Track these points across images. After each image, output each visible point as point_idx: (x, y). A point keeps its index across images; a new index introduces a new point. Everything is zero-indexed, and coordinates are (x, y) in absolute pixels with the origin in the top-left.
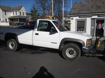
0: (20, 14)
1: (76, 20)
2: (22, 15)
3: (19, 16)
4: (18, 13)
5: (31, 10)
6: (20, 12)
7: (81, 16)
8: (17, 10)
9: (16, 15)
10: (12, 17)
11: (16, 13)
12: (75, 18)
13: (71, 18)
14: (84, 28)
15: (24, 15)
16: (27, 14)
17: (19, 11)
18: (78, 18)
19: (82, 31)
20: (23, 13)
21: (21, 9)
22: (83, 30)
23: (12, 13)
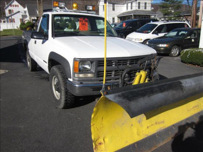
0: (139, 7)
2: (142, 8)
3: (136, 11)
4: (134, 4)
6: (139, 3)
9: (132, 8)
10: (123, 13)
11: (132, 5)
15: (145, 8)
16: (152, 5)
17: (138, 1)
20: (146, 3)
23: (126, 5)
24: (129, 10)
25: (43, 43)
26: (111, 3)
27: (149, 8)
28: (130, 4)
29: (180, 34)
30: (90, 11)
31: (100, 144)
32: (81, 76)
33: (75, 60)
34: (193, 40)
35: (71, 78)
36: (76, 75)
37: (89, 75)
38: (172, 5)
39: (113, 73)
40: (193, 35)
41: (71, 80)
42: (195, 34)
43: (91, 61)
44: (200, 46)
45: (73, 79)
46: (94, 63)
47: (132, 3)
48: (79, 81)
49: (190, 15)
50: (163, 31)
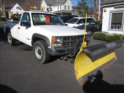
0: (65, 8)
1: (111, 12)
2: (67, 9)
3: (63, 10)
4: (62, 6)
5: (79, 2)
6: (65, 6)
7: (116, 6)
8: (61, 3)
9: (61, 9)
10: (56, 12)
11: (61, 7)
12: (109, 10)
13: (104, 9)
14: (121, 24)
15: (69, 9)
16: (73, 7)
17: (64, 5)
18: (112, 9)
19: (119, 29)
20: (69, 6)
21: (66, 2)
22: (120, 27)
23: (57, 7)
24: (60, 9)
25: (26, 29)
26: (49, 5)
27: (71, 9)
28: (60, 6)
29: (91, 24)
30: (35, 9)
31: (78, 72)
32: (56, 45)
33: (53, 37)
34: (98, 28)
35: (50, 46)
36: (53, 45)
37: (59, 45)
38: (83, 7)
39: (70, 43)
40: (98, 25)
41: (50, 47)
42: (99, 24)
43: (60, 37)
44: (102, 30)
45: (51, 47)
46: (62, 39)
47: (61, 6)
48: (54, 48)
49: (93, 14)
50: (82, 22)
